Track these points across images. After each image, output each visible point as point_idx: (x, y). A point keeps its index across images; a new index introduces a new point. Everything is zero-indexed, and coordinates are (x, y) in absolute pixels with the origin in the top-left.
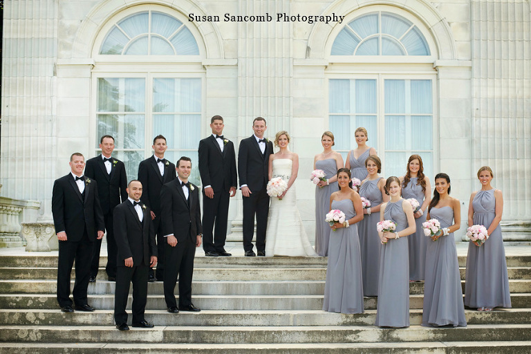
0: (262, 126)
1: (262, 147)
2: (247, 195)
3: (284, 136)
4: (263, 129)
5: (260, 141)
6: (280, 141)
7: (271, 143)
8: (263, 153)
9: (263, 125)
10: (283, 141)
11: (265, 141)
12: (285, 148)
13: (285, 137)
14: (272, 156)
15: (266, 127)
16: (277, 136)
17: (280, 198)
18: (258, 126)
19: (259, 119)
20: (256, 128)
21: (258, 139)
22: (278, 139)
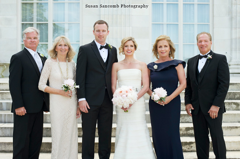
0: (103, 31)
1: (104, 54)
2: (85, 110)
3: (130, 43)
4: (105, 33)
5: (101, 48)
6: (126, 48)
7: (114, 50)
8: (105, 60)
9: (106, 29)
10: (130, 48)
11: (107, 47)
12: (132, 55)
13: (133, 44)
14: (115, 64)
15: (108, 32)
16: (122, 42)
17: (126, 110)
18: (99, 31)
19: (101, 22)
20: (98, 33)
21: (99, 46)
22: (124, 46)
